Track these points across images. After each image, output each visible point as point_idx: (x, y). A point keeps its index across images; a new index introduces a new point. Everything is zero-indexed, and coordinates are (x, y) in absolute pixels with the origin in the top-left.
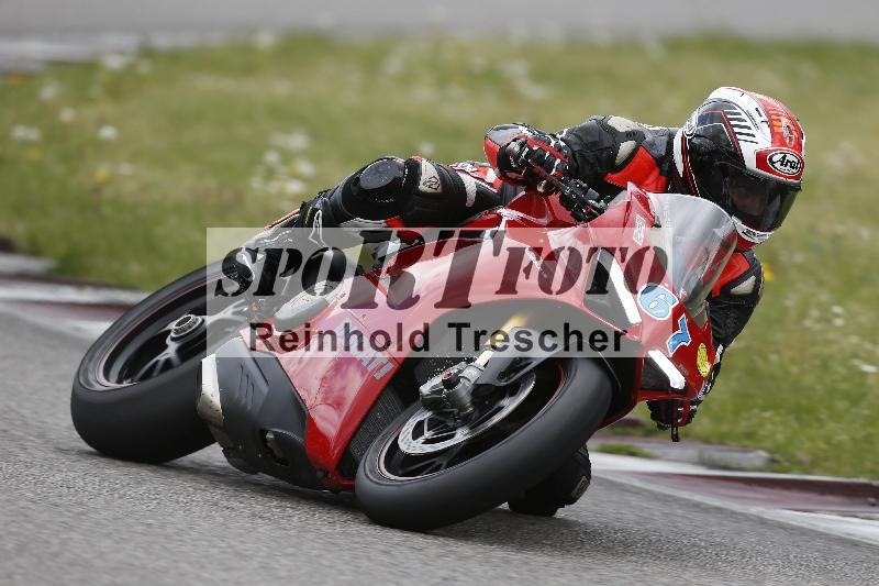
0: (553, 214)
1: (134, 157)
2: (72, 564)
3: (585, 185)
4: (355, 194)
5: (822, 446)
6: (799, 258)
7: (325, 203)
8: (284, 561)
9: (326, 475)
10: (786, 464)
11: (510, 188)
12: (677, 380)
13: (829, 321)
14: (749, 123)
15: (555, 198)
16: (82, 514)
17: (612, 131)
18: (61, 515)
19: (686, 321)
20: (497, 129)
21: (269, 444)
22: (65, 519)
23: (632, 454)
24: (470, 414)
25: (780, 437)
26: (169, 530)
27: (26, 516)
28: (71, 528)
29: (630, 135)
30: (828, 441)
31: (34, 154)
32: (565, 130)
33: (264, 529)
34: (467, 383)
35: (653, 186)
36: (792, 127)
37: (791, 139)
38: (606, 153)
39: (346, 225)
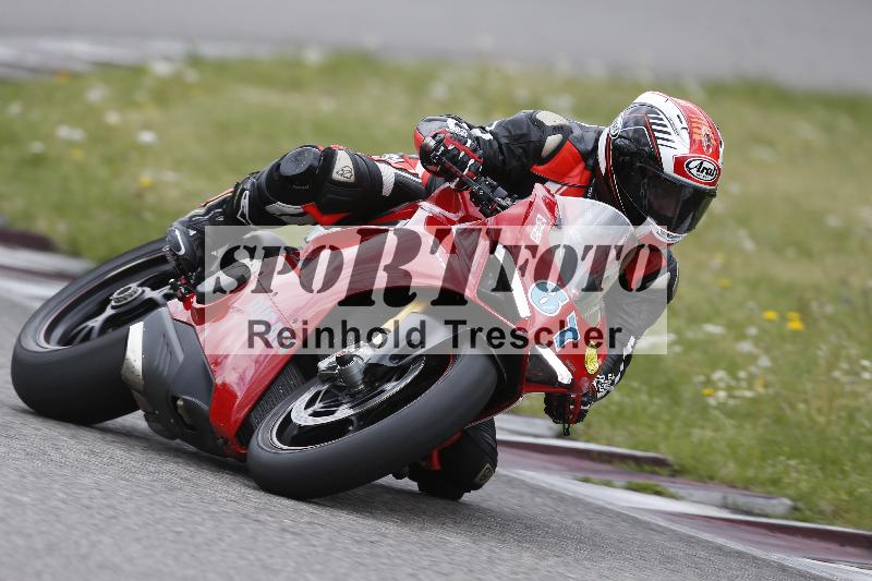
2: (101, 566)
4: (276, 179)
5: (844, 497)
6: (829, 309)
7: (253, 183)
9: (226, 443)
10: (808, 513)
12: (564, 375)
13: (857, 374)
14: (669, 129)
16: (114, 517)
17: (540, 125)
18: (91, 516)
21: (179, 411)
23: (658, 493)
24: (360, 392)
25: (804, 486)
26: (199, 539)
27: (57, 516)
28: (101, 531)
29: (557, 129)
30: (850, 494)
31: (78, 155)
32: (495, 123)
33: (293, 543)
34: (360, 362)
35: (578, 178)
36: (711, 135)
37: (708, 146)
38: (532, 146)
39: (270, 208)
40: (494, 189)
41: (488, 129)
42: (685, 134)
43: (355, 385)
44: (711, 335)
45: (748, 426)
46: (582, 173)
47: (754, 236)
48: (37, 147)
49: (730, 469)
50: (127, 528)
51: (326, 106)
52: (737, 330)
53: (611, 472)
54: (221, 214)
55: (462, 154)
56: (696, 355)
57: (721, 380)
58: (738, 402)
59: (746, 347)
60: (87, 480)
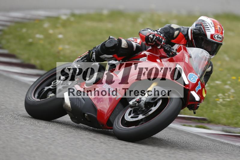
0: (161, 54)
1: (69, 44)
3: (170, 46)
4: (104, 48)
7: (96, 51)
8: (109, 155)
9: (103, 126)
12: (197, 98)
14: (209, 26)
15: (162, 50)
16: (54, 141)
17: (172, 28)
19: (200, 82)
20: (143, 30)
21: (85, 117)
22: (49, 142)
23: (204, 128)
24: (144, 110)
26: (78, 146)
27: (39, 141)
28: (51, 144)
29: (177, 29)
31: (42, 42)
32: (160, 29)
33: (104, 146)
34: (143, 102)
36: (221, 28)
37: (220, 31)
38: (171, 35)
39: (102, 57)
40: (170, 48)
42: (213, 28)
43: (142, 108)
44: (217, 84)
45: (228, 109)
47: (229, 56)
48: (30, 40)
49: (224, 121)
50: (58, 143)
51: (109, 26)
52: (224, 82)
53: (191, 123)
55: (161, 38)
56: (213, 90)
57: (221, 96)
58: (226, 102)
59: (227, 87)
60: (47, 131)
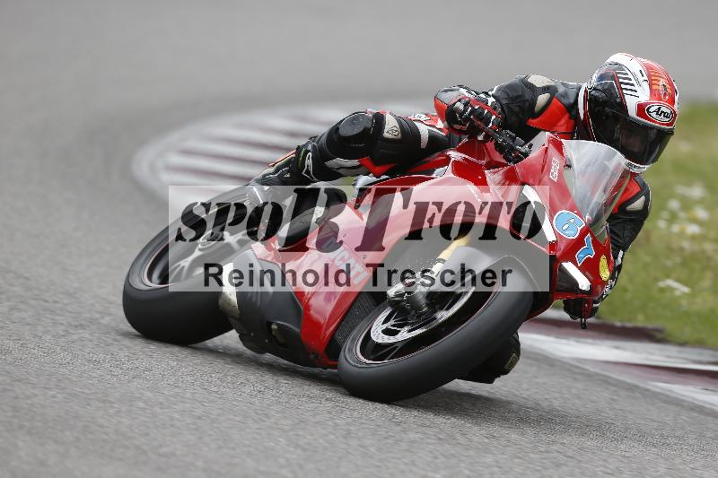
0: (490, 156)
4: (336, 140)
7: (314, 147)
9: (317, 357)
11: (456, 137)
12: (584, 283)
14: (633, 82)
15: (490, 145)
17: (531, 87)
19: (590, 239)
20: (446, 91)
21: (273, 333)
29: (546, 89)
32: (496, 87)
35: (564, 127)
36: (668, 86)
37: (665, 95)
38: (527, 104)
39: (330, 163)
40: (514, 139)
41: (490, 93)
42: (646, 85)
43: (421, 308)
46: (567, 122)
54: (288, 171)
55: (486, 111)
